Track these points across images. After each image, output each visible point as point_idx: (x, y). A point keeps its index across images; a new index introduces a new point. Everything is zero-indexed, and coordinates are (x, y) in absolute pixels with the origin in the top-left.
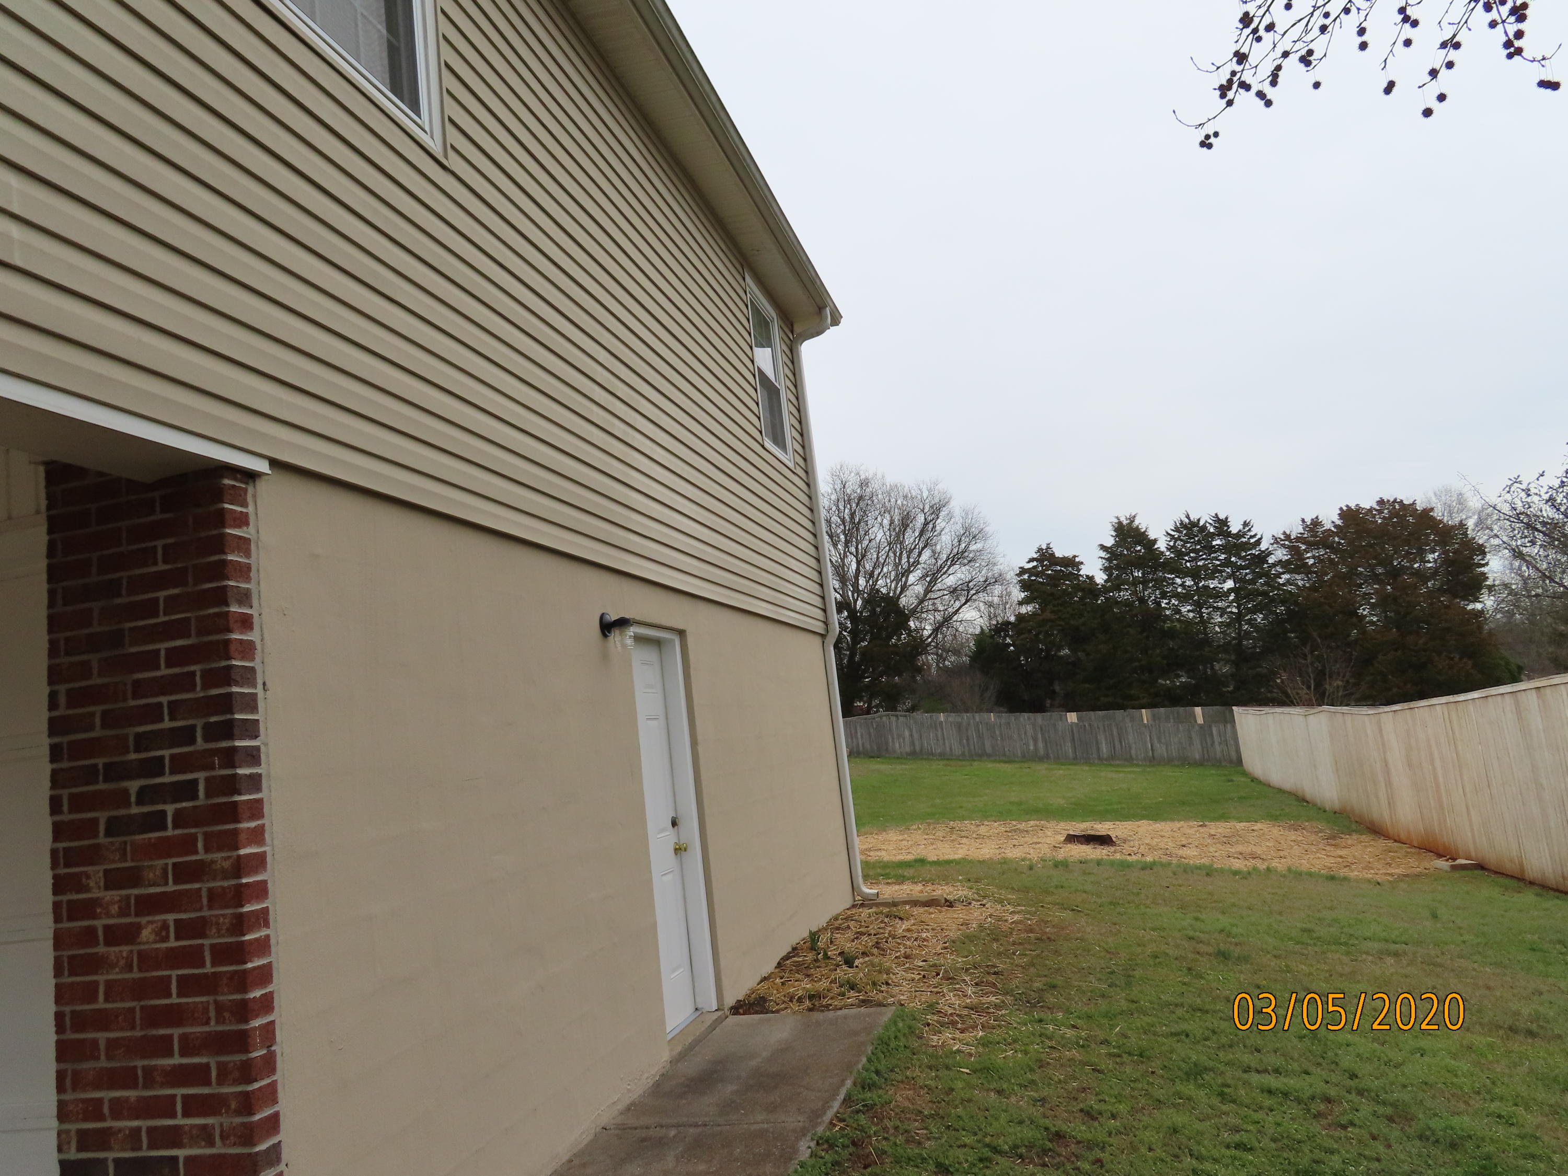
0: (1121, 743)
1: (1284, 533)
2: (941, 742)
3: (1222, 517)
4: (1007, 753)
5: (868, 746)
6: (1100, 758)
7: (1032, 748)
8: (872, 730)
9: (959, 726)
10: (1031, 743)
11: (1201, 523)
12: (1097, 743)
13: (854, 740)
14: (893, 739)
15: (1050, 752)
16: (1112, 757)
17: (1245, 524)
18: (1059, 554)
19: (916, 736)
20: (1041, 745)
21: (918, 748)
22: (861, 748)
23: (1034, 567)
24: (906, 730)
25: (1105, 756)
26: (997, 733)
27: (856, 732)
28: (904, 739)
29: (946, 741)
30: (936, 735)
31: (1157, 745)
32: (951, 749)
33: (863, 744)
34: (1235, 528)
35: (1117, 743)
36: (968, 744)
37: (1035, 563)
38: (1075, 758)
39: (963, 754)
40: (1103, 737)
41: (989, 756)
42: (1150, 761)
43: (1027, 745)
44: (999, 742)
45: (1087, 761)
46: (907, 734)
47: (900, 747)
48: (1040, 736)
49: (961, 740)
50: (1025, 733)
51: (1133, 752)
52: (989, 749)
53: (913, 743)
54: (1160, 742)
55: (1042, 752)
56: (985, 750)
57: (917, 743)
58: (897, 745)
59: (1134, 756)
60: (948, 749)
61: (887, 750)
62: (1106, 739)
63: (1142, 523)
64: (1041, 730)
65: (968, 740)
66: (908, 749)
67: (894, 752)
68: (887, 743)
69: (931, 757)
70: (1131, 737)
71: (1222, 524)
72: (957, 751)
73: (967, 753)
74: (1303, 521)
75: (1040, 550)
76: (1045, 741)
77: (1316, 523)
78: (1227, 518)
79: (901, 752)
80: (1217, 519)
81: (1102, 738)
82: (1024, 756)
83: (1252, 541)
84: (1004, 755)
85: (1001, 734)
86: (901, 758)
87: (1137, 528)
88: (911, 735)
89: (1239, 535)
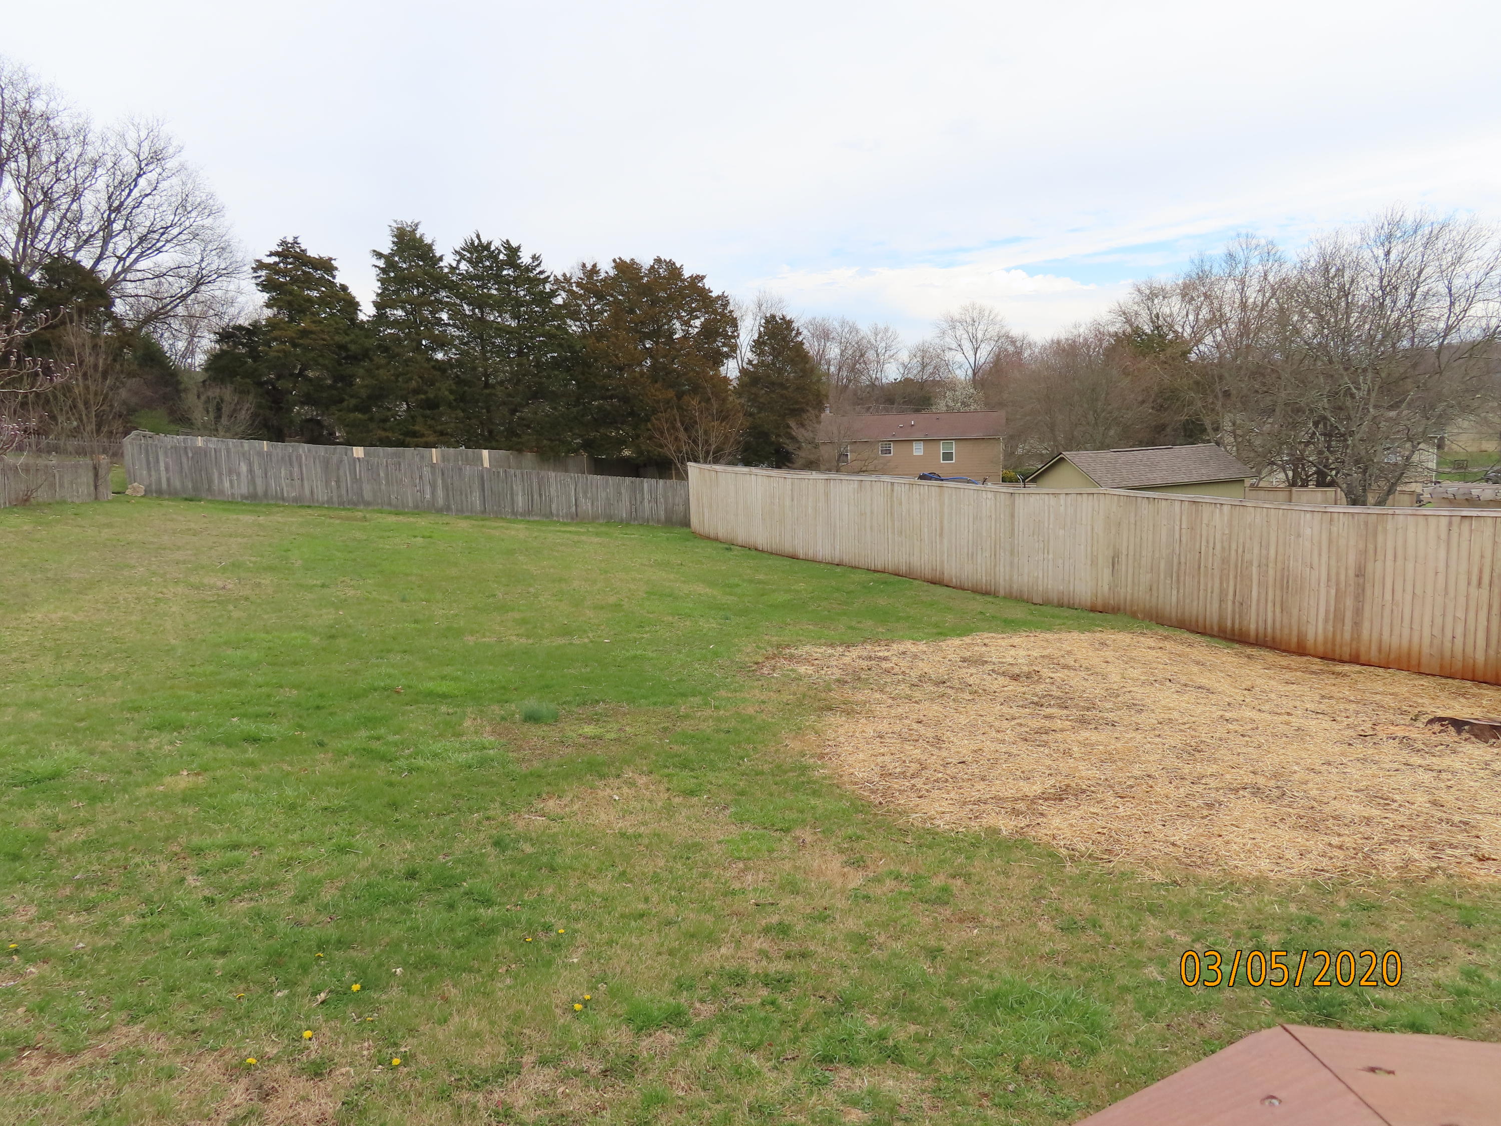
0: (541, 495)
1: (564, 275)
2: (297, 483)
3: (514, 244)
4: (394, 501)
5: (177, 484)
6: (514, 513)
7: (428, 496)
8: (184, 460)
9: (326, 463)
10: (428, 490)
11: (493, 248)
12: (512, 494)
13: (153, 473)
14: (221, 474)
15: (452, 502)
16: (529, 512)
17: (534, 258)
18: (312, 253)
19: (258, 472)
20: (440, 493)
21: (260, 490)
22: (164, 485)
23: (276, 264)
24: (242, 464)
25: (520, 510)
26: (382, 474)
27: (157, 461)
28: (238, 475)
29: (306, 482)
30: (291, 474)
31: (582, 500)
32: (312, 493)
33: (168, 480)
34: (525, 258)
35: (536, 496)
36: (338, 487)
37: (276, 259)
38: (484, 511)
39: (330, 501)
40: (520, 487)
41: (367, 504)
42: (572, 518)
43: (422, 492)
44: (383, 487)
45: (498, 515)
46: (244, 468)
47: (232, 486)
48: (440, 482)
49: (327, 483)
50: (421, 477)
51: (554, 506)
52: (368, 495)
53: (252, 481)
54: (585, 496)
55: (441, 502)
56: (362, 496)
57: (259, 482)
58: (227, 484)
59: (554, 511)
60: (307, 492)
61: (209, 490)
62: (523, 490)
63: (427, 233)
64: (443, 474)
65: (338, 482)
66: (244, 490)
67: (221, 492)
68: (210, 481)
69: (281, 503)
70: (553, 490)
71: (513, 252)
72: (321, 494)
73: (335, 499)
74: (584, 265)
75: (283, 243)
76: (446, 488)
77: (594, 270)
78: (519, 247)
79: (233, 494)
80: (508, 245)
81: (518, 488)
82: (416, 507)
83: (542, 277)
84: (390, 504)
85: (387, 475)
86: (231, 502)
87: (421, 239)
88: (251, 471)
89: (528, 269)
